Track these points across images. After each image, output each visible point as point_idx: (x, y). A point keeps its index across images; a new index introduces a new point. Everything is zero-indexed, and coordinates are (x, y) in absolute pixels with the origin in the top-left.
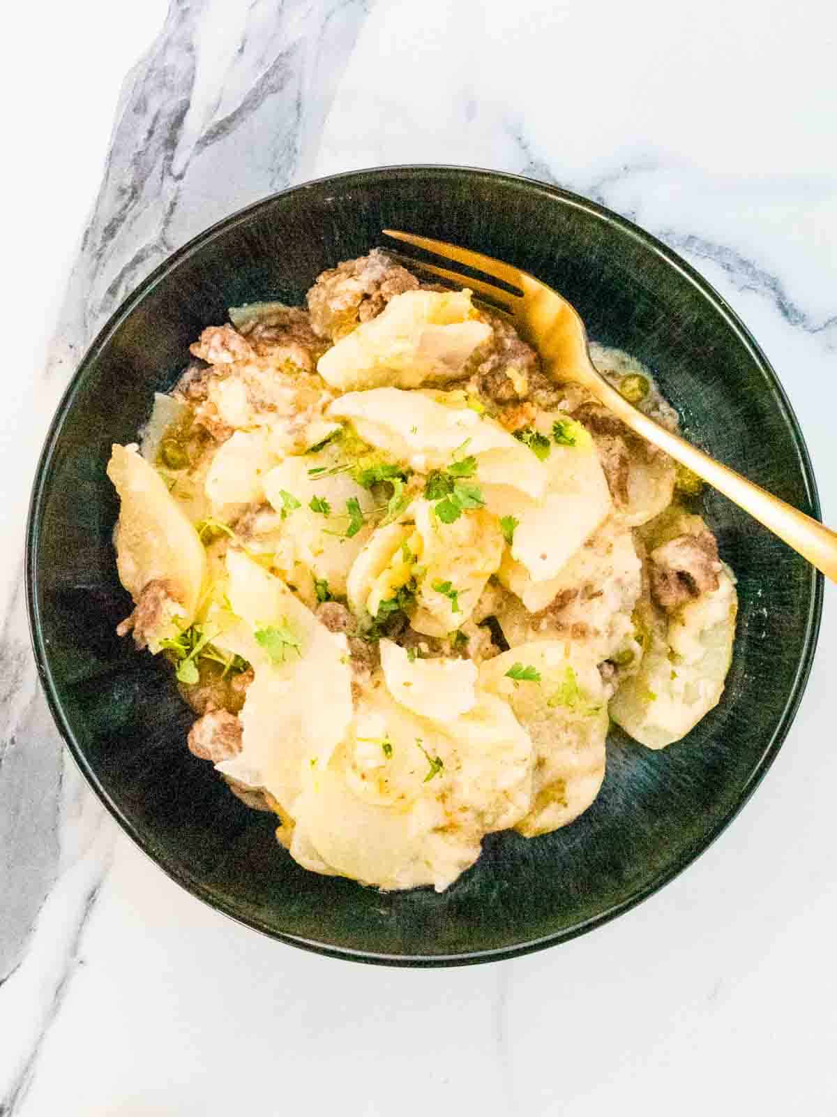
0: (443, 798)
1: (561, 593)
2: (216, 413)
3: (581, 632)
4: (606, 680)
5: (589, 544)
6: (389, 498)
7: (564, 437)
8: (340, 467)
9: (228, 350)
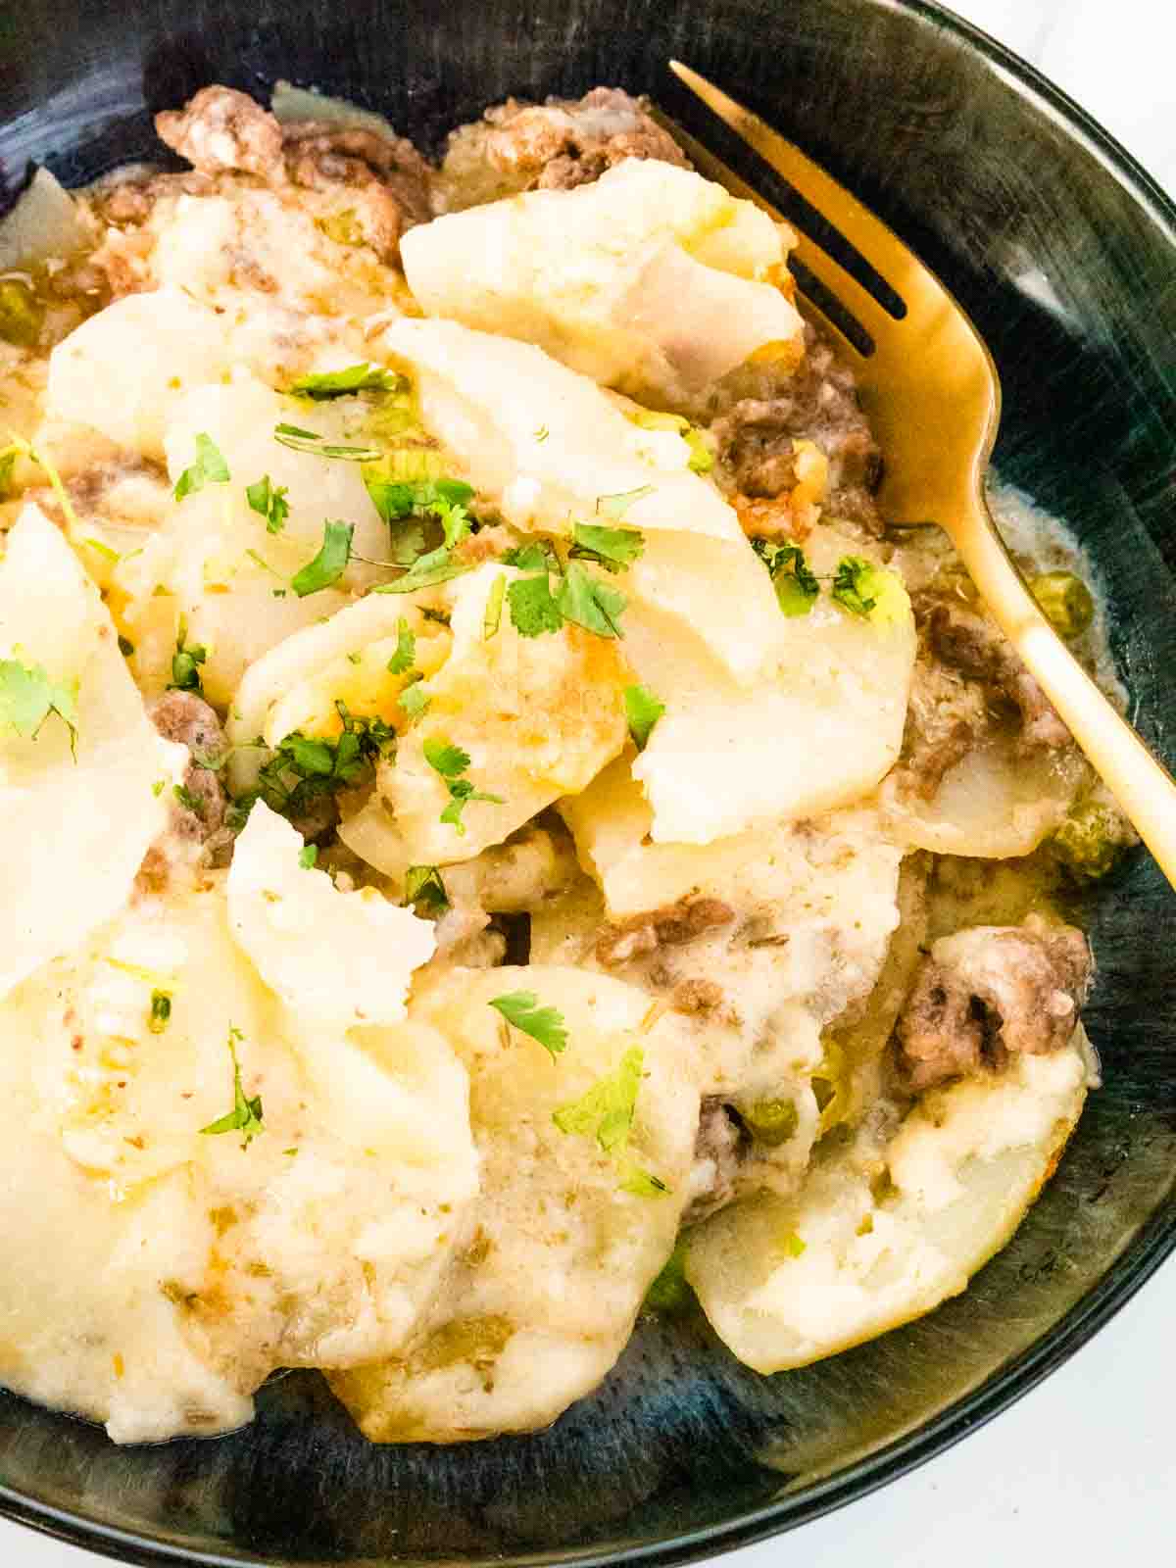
0: (224, 1218)
1: (692, 900)
2: (144, 255)
3: (701, 1006)
4: (704, 1147)
5: (803, 827)
6: (423, 552)
7: (856, 593)
8: (349, 449)
9: (235, 137)
